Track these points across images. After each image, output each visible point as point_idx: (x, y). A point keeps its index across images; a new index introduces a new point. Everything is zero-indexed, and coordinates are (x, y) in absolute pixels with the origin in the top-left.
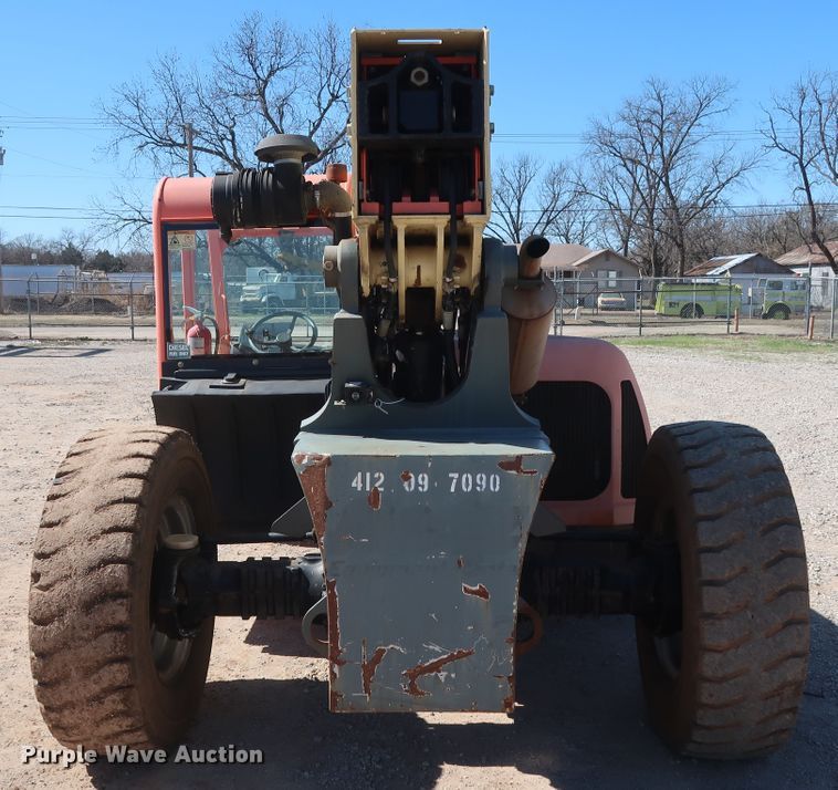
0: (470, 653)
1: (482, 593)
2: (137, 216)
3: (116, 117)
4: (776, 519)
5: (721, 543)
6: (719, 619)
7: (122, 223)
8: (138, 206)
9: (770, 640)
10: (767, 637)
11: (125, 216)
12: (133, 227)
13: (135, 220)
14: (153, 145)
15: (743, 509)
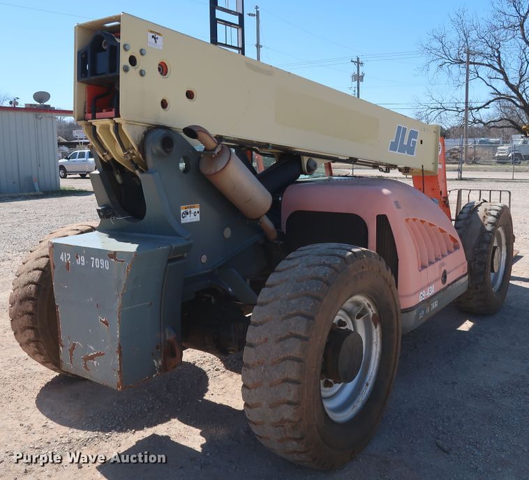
0: (103, 354)
1: (106, 323)
2: (439, 106)
3: (429, 50)
4: (294, 311)
5: (260, 320)
6: (249, 368)
7: (430, 111)
8: (440, 100)
9: (272, 388)
10: (271, 386)
11: (432, 106)
12: (436, 112)
13: (438, 109)
14: (449, 64)
15: (279, 301)
